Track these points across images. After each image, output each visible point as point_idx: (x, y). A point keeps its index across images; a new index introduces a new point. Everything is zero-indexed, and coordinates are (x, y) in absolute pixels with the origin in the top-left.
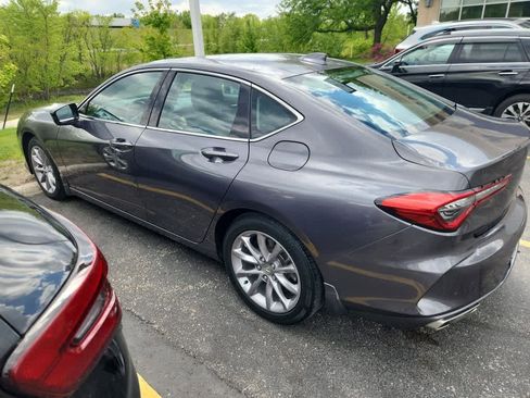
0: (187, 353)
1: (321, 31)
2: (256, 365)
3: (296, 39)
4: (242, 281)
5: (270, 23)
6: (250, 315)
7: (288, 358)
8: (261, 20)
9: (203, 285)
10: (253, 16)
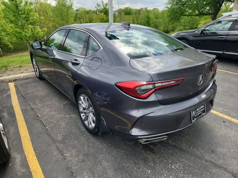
0: (52, 139)
1: (185, 15)
2: (74, 147)
3: (172, 19)
4: (82, 115)
5: (163, 12)
6: (83, 129)
7: (88, 147)
8: (160, 11)
9: (73, 116)
10: (157, 9)
